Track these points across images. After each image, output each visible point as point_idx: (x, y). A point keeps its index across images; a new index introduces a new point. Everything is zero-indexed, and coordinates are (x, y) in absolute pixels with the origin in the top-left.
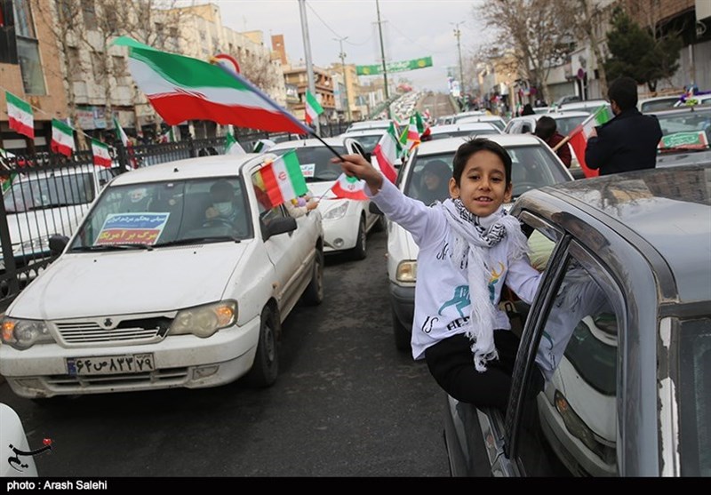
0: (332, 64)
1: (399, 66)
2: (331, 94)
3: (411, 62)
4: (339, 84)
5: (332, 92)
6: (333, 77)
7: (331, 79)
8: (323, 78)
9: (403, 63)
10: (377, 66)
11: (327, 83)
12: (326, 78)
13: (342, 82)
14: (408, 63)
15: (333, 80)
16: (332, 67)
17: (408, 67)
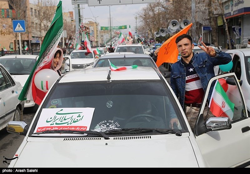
0: (89, 22)
1: (115, 28)
2: (89, 34)
3: (120, 27)
4: (92, 30)
5: (89, 33)
6: (90, 28)
7: (89, 29)
8: (87, 28)
9: (117, 27)
10: (108, 27)
11: (88, 30)
12: (88, 28)
13: (93, 30)
14: (119, 27)
15: (90, 29)
16: (88, 23)
17: (118, 28)
